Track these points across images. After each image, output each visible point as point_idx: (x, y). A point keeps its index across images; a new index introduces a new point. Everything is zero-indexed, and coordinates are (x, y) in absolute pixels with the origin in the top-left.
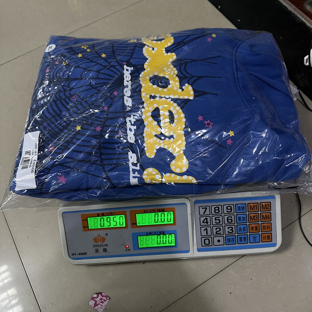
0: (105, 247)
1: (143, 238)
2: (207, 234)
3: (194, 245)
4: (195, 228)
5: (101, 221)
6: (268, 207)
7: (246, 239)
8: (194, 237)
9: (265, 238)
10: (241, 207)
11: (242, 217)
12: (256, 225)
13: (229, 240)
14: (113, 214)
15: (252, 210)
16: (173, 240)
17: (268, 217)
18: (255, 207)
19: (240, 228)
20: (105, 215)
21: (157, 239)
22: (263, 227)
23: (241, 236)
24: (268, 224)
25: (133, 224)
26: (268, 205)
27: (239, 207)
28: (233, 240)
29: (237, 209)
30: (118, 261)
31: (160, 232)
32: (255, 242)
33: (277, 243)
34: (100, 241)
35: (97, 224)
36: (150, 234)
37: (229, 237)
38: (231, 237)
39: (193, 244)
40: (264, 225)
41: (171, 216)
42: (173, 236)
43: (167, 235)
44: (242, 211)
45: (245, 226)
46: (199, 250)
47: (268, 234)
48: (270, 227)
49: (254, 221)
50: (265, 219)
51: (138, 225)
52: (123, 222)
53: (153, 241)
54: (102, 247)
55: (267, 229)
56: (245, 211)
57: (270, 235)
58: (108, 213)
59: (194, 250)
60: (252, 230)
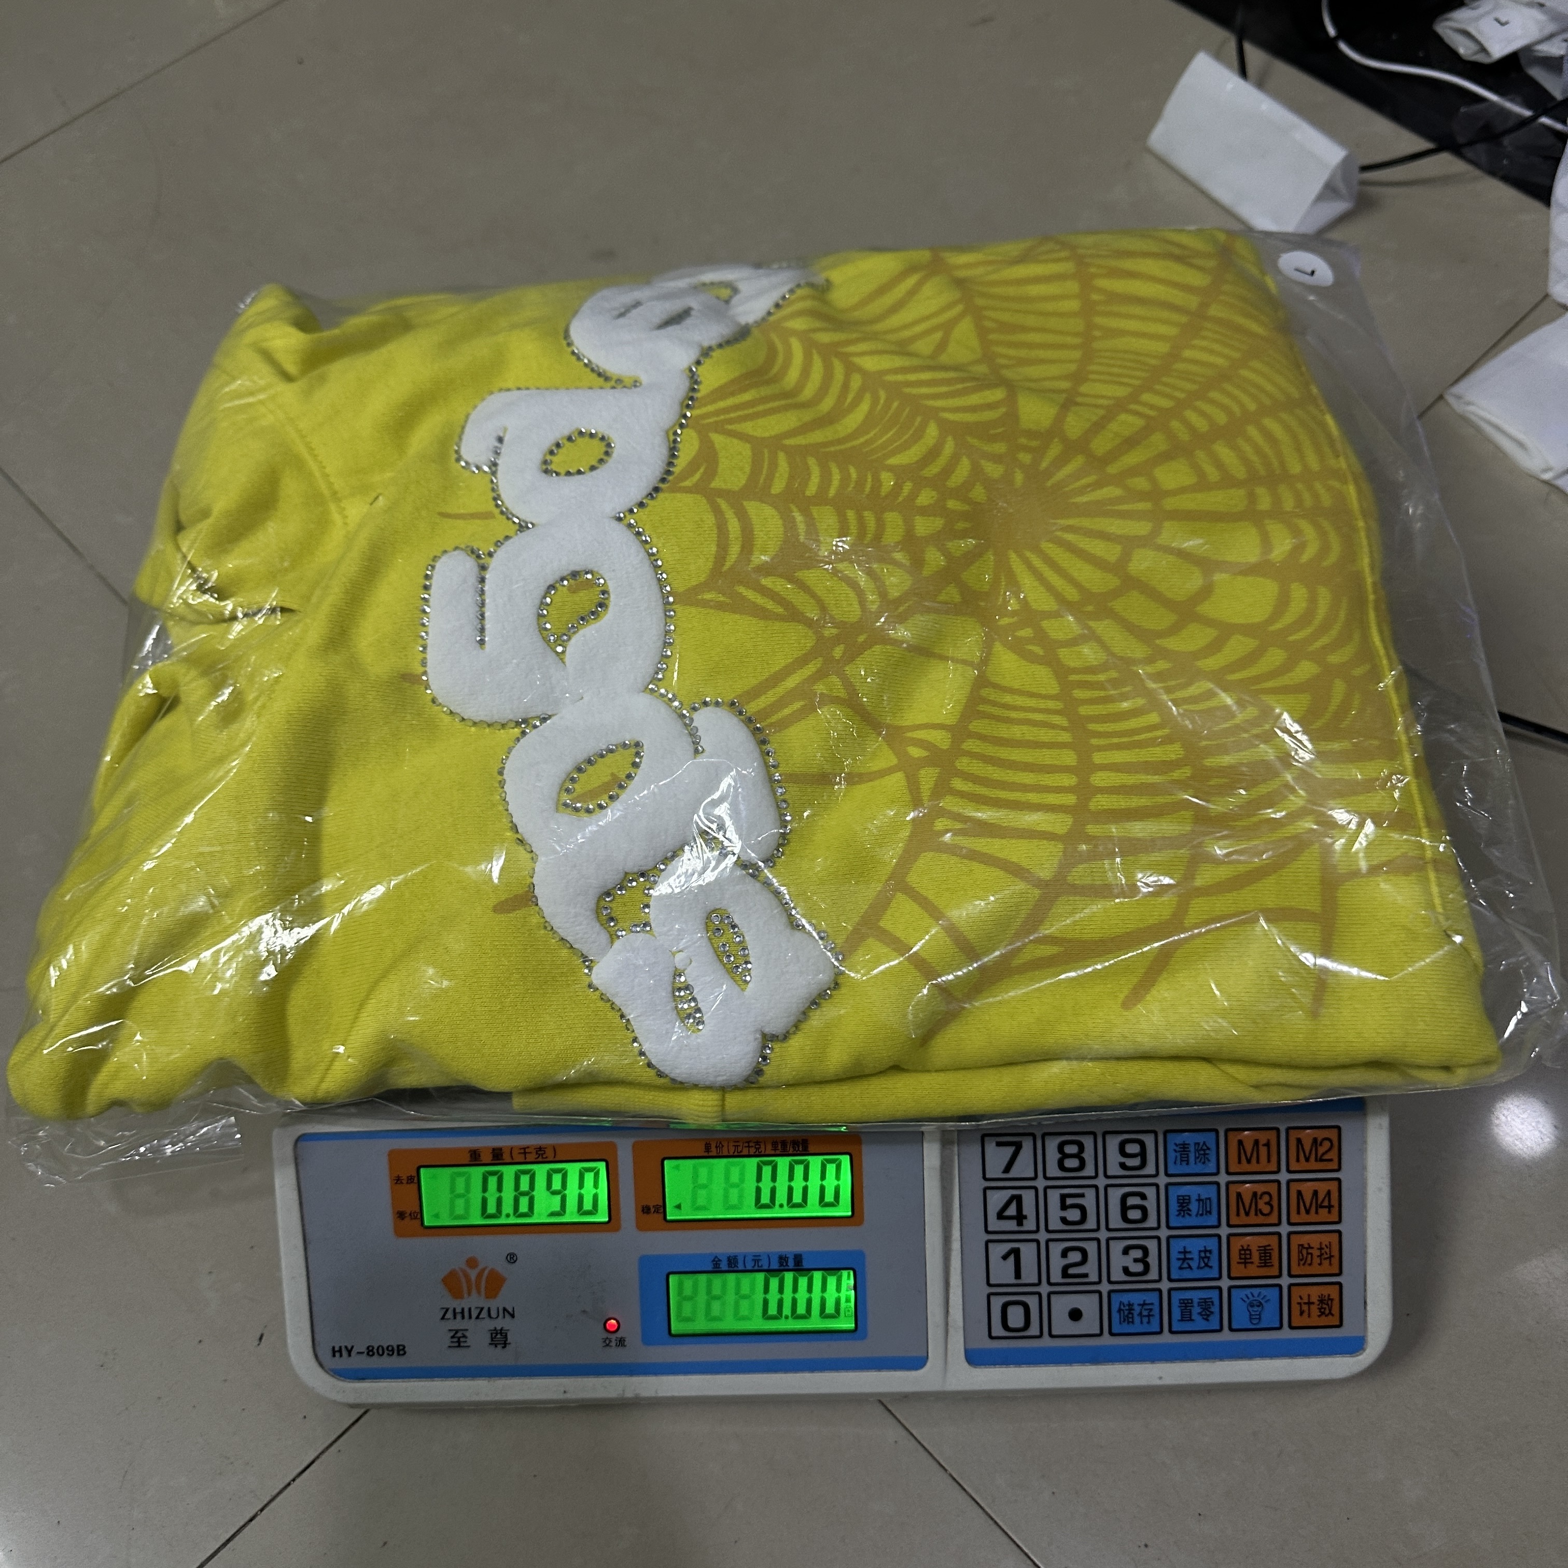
0: (499, 1324)
1: (695, 1286)
2: (1018, 1275)
3: (951, 1331)
4: (956, 1245)
5: (485, 1189)
6: (1326, 1151)
7: (1212, 1309)
8: (952, 1291)
9: (1305, 1308)
10: (1192, 1148)
11: (1194, 1198)
12: (1263, 1241)
13: (1127, 1314)
14: (550, 1154)
15: (1249, 1161)
16: (843, 1304)
17: (1326, 1203)
18: (1263, 1151)
19: (1185, 1252)
20: (506, 1157)
21: (766, 1290)
22: (1300, 1252)
23: (1187, 1295)
24: (1325, 1239)
25: (646, 1210)
26: (1327, 1144)
27: (1184, 1147)
28: (1147, 1312)
29: (1172, 1155)
30: (561, 1396)
31: (780, 1258)
32: (1259, 1327)
33: (1369, 1337)
35: (467, 1203)
36: (732, 1265)
37: (1126, 1298)
38: (1136, 1299)
39: (947, 1324)
40: (1305, 1240)
41: (838, 1177)
42: (848, 1279)
43: (817, 1276)
44: (1199, 1168)
45: (1212, 1244)
46: (974, 1358)
47: (1325, 1291)
48: (1335, 1253)
49: (1252, 1219)
50: (1308, 1212)
51: (669, 1218)
52: (595, 1198)
53: (744, 1304)
54: (487, 1320)
55: (1316, 1260)
56: (1211, 1167)
57: (1333, 1292)
58: (524, 1151)
59: (950, 1359)
60: (1245, 1263)
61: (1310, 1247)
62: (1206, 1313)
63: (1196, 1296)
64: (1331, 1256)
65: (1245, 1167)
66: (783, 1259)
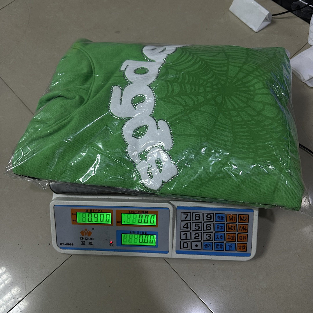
0: (91, 241)
1: (127, 236)
2: (186, 238)
3: (173, 247)
4: (175, 232)
5: (89, 217)
6: (246, 219)
8: (174, 240)
9: (240, 247)
10: (220, 217)
11: (220, 226)
12: (233, 235)
13: (206, 246)
14: (100, 211)
15: (231, 220)
16: (154, 240)
17: (245, 229)
18: (234, 218)
19: (218, 236)
20: (93, 211)
21: (140, 238)
22: (240, 237)
23: (217, 244)
24: (244, 235)
25: (118, 222)
26: (246, 218)
27: (219, 216)
28: (210, 245)
29: (216, 218)
30: (102, 254)
31: (142, 232)
32: (231, 250)
33: (252, 254)
34: (86, 235)
35: (85, 219)
36: (134, 233)
37: (206, 243)
38: (208, 244)
40: (241, 235)
41: (154, 218)
42: (155, 237)
43: (149, 236)
44: (221, 221)
45: (223, 235)
46: (177, 252)
47: (244, 245)
48: (246, 238)
49: (231, 231)
50: (242, 230)
51: (122, 224)
52: (109, 219)
53: (136, 240)
54: (88, 240)
55: (243, 239)
56: (224, 220)
57: (246, 245)
58: (96, 210)
59: (173, 252)
60: (229, 239)
61: (241, 237)
62: (221, 247)
63: (219, 244)
64: (246, 239)
65: (230, 221)
66: (143, 232)
